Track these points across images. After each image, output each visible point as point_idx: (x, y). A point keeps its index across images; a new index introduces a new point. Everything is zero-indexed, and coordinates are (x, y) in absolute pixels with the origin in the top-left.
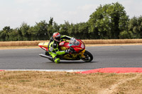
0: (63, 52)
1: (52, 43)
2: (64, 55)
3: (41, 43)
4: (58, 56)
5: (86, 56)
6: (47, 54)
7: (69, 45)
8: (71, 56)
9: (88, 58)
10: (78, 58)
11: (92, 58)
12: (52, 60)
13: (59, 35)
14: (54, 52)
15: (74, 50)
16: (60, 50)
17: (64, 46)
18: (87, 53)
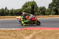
0: (27, 21)
1: (22, 17)
2: (27, 22)
3: (17, 17)
4: (25, 23)
5: (37, 23)
6: (20, 22)
7: (30, 18)
8: (31, 23)
9: (38, 23)
10: (34, 24)
11: (40, 24)
12: (22, 25)
13: (25, 13)
14: (23, 21)
15: (32, 20)
16: (26, 20)
17: (27, 18)
18: (38, 22)
